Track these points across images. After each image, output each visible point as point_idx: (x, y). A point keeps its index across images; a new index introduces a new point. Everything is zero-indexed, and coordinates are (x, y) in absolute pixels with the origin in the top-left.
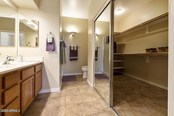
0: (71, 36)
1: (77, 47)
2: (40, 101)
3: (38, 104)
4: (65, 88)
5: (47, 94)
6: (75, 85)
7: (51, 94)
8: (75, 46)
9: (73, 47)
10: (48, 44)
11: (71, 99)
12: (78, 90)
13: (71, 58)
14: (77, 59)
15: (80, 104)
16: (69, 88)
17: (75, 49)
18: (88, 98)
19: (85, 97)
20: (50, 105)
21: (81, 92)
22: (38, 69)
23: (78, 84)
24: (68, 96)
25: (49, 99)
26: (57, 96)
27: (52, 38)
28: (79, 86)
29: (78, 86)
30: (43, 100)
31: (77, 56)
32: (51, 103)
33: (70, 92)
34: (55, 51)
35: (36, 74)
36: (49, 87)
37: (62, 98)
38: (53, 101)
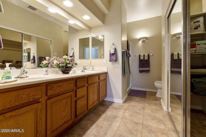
0: (140, 42)
1: (149, 55)
2: (104, 106)
3: (101, 108)
4: (129, 102)
5: (111, 103)
6: (141, 102)
7: (113, 104)
8: (146, 54)
9: (143, 56)
10: (111, 55)
11: (131, 115)
12: (144, 108)
13: (141, 69)
14: (148, 71)
15: (139, 123)
16: (133, 103)
17: (146, 58)
18: (153, 121)
19: (148, 119)
20: (109, 113)
21: (146, 111)
22: (102, 77)
23: (145, 102)
24: (129, 111)
25: (111, 107)
26: (118, 108)
27: (114, 49)
28: (147, 105)
29: (145, 104)
30: (106, 106)
31: (149, 67)
32: (111, 111)
33: (133, 108)
34: (117, 61)
35: (100, 82)
36: (112, 97)
37: (122, 110)
38: (113, 110)
